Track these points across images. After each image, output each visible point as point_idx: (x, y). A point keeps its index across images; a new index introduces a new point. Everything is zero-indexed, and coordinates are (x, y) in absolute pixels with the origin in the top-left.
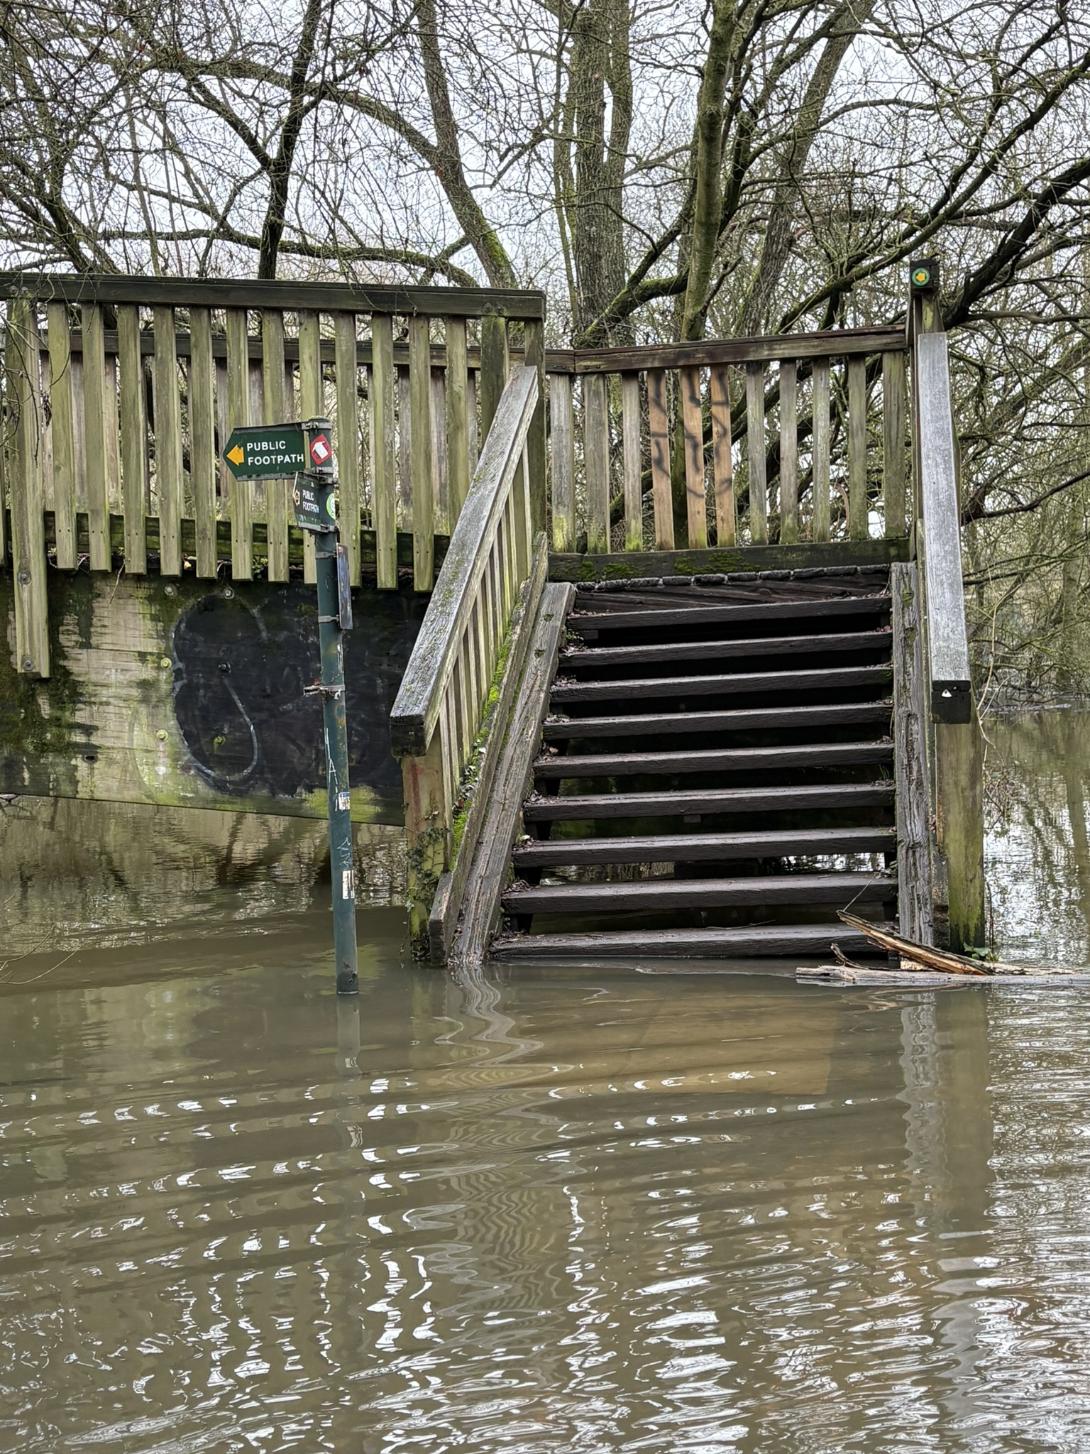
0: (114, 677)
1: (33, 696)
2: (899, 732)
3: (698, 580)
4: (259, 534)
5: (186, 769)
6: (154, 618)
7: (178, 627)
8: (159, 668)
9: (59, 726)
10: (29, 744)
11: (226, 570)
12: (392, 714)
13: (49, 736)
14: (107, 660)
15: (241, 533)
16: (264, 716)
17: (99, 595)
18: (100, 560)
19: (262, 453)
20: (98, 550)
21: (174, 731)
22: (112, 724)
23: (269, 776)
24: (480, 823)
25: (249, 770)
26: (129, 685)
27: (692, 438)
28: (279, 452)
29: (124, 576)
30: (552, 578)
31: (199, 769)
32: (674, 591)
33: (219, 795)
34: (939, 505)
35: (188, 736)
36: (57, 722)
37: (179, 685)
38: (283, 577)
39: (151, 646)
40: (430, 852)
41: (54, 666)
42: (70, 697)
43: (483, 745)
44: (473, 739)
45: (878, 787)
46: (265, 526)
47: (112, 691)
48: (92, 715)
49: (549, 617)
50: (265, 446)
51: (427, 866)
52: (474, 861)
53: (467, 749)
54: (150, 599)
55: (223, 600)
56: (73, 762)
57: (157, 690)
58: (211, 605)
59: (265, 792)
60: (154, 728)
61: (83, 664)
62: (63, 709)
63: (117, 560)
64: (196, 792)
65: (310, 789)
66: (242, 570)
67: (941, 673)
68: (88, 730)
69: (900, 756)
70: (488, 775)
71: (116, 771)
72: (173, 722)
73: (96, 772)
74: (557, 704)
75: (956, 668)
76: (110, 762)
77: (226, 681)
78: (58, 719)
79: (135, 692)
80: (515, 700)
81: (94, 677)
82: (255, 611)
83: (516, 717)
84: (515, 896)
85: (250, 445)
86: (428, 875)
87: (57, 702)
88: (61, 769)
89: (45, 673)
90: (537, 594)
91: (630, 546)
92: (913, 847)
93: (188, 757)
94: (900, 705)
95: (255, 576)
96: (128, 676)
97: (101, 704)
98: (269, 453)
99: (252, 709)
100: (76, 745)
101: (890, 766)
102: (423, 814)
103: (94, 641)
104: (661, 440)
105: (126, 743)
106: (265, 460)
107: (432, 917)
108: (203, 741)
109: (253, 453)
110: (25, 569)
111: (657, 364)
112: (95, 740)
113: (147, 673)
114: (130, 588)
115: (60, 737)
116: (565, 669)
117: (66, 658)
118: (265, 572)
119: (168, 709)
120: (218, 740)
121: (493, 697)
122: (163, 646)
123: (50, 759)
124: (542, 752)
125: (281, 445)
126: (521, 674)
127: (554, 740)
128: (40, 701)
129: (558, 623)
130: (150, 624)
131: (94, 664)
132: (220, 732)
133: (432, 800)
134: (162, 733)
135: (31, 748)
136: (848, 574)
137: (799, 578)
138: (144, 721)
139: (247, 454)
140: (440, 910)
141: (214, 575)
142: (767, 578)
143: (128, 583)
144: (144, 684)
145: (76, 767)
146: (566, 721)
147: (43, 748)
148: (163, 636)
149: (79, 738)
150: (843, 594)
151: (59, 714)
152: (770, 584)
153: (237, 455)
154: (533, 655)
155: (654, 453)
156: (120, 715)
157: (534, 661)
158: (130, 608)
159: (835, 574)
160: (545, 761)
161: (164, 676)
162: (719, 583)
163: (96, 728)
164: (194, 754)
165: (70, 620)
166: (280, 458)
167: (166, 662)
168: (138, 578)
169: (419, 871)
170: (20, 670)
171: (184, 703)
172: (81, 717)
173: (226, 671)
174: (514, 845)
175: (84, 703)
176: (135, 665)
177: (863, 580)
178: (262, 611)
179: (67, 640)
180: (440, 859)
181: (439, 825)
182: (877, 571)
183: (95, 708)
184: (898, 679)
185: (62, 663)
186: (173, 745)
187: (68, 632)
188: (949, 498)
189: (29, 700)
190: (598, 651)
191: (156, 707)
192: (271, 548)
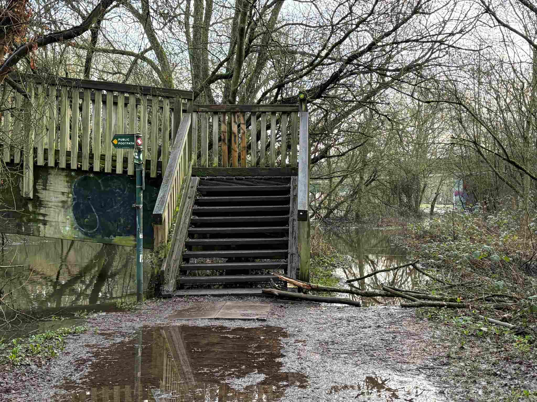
0: (53, 199)
1: (27, 204)
2: (291, 224)
3: (236, 178)
4: (103, 158)
5: (75, 228)
6: (67, 182)
7: (75, 185)
8: (68, 197)
9: (35, 214)
10: (24, 219)
11: (91, 168)
12: (153, 213)
13: (31, 217)
14: (52, 194)
15: (97, 157)
16: (101, 213)
17: (50, 174)
18: (51, 163)
19: (123, 142)
20: (51, 160)
21: (72, 217)
22: (52, 214)
23: (102, 231)
24: (174, 245)
25: (96, 229)
26: (59, 202)
27: (234, 133)
28: (127, 141)
29: (59, 169)
30: (193, 175)
31: (79, 229)
32: (229, 181)
33: (86, 237)
34: (303, 162)
35: (76, 218)
36: (34, 212)
37: (74, 203)
38: (110, 171)
39: (66, 190)
40: (161, 252)
41: (34, 195)
42: (39, 205)
43: (175, 223)
44: (172, 222)
45: (285, 239)
46: (104, 155)
47: (53, 204)
48: (46, 211)
49: (192, 187)
50: (123, 140)
51: (160, 256)
52: (172, 255)
53: (170, 224)
54: (67, 176)
55: (90, 177)
56: (39, 225)
57: (67, 204)
58: (86, 179)
59: (100, 236)
60: (65, 215)
61: (43, 195)
62: (36, 209)
63: (57, 164)
64: (78, 236)
65: (115, 236)
66: (97, 168)
67: (300, 208)
68: (44, 215)
69: (290, 230)
70: (176, 232)
71: (52, 228)
72: (72, 214)
73: (46, 229)
74: (195, 213)
75: (304, 207)
76: (51, 226)
77: (90, 202)
78: (35, 212)
79: (60, 204)
80: (183, 211)
81: (47, 199)
82: (100, 181)
83: (183, 216)
84: (183, 265)
85: (119, 139)
86: (160, 258)
87: (35, 206)
88: (35, 227)
89: (32, 198)
90: (189, 181)
91: (214, 165)
92: (292, 254)
93: (76, 225)
94: (291, 217)
95: (100, 170)
96: (58, 199)
97: (49, 207)
98: (124, 141)
99: (97, 211)
100: (40, 220)
101: (288, 233)
102: (159, 241)
103: (47, 188)
104: (225, 134)
105: (56, 220)
106: (123, 144)
107: (161, 269)
108: (81, 220)
109: (120, 141)
110: (27, 165)
111: (224, 111)
112: (46, 218)
113: (64, 198)
114: (60, 172)
115: (35, 218)
116: (197, 203)
117: (38, 193)
118: (104, 169)
119: (70, 210)
120: (86, 220)
121: (177, 210)
122: (70, 190)
123: (32, 224)
124: (190, 226)
125: (128, 140)
126: (184, 203)
127: (193, 223)
128: (29, 206)
129: (195, 189)
130: (66, 184)
131: (47, 195)
132: (87, 218)
133: (162, 237)
134: (68, 217)
135: (25, 221)
136: (279, 178)
137: (265, 179)
138: (63, 213)
139: (118, 142)
140: (164, 268)
141: (88, 170)
142: (256, 179)
143: (60, 171)
144: (63, 202)
145: (40, 227)
146: (197, 218)
147: (29, 221)
148: (70, 187)
149: (41, 218)
150: (277, 184)
151: (35, 210)
152: (257, 180)
153: (115, 142)
154: (187, 198)
155: (222, 138)
156: (55, 211)
157: (188, 200)
158: (60, 178)
159: (276, 179)
160: (191, 229)
161: (69, 200)
162: (242, 179)
163: (47, 215)
164: (78, 224)
165: (40, 181)
166: (127, 143)
167: (71, 195)
168: (63, 169)
169: (157, 257)
170: (24, 196)
171: (76, 208)
172: (42, 211)
173: (90, 199)
174: (183, 252)
175: (44, 207)
176: (60, 196)
177: (283, 181)
178: (102, 181)
179: (39, 187)
180: (164, 254)
181: (164, 244)
182: (287, 178)
183: (47, 209)
184: (291, 209)
185: (37, 194)
186: (71, 221)
187: (39, 185)
188: (306, 161)
189: (26, 205)
190: (206, 198)
191: (66, 209)
192: (106, 162)
